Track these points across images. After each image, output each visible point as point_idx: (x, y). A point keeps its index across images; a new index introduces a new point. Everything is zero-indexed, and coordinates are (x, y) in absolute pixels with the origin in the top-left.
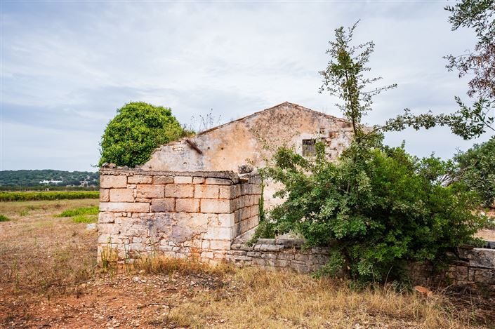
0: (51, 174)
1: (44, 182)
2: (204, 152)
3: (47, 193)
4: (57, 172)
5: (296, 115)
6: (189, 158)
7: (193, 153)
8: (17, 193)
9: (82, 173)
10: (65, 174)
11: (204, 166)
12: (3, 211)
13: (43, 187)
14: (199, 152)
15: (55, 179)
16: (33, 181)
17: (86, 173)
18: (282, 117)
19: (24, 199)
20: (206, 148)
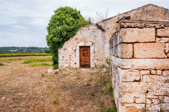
0: (14, 48)
1: (12, 51)
2: (106, 30)
3: (13, 54)
4: (15, 47)
5: (156, 10)
6: (98, 34)
7: (100, 31)
8: (4, 54)
9: (24, 47)
10: (18, 48)
11: (106, 38)
12: (1, 61)
13: (11, 53)
14: (103, 30)
15: (15, 50)
16: (8, 51)
17: (25, 47)
18: (148, 12)
19: (7, 56)
20: (107, 28)
